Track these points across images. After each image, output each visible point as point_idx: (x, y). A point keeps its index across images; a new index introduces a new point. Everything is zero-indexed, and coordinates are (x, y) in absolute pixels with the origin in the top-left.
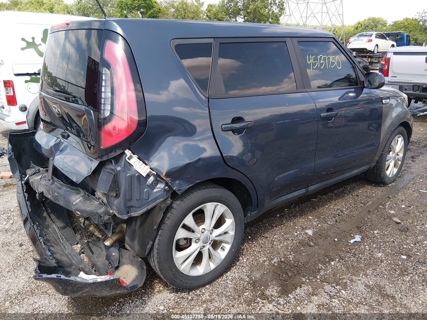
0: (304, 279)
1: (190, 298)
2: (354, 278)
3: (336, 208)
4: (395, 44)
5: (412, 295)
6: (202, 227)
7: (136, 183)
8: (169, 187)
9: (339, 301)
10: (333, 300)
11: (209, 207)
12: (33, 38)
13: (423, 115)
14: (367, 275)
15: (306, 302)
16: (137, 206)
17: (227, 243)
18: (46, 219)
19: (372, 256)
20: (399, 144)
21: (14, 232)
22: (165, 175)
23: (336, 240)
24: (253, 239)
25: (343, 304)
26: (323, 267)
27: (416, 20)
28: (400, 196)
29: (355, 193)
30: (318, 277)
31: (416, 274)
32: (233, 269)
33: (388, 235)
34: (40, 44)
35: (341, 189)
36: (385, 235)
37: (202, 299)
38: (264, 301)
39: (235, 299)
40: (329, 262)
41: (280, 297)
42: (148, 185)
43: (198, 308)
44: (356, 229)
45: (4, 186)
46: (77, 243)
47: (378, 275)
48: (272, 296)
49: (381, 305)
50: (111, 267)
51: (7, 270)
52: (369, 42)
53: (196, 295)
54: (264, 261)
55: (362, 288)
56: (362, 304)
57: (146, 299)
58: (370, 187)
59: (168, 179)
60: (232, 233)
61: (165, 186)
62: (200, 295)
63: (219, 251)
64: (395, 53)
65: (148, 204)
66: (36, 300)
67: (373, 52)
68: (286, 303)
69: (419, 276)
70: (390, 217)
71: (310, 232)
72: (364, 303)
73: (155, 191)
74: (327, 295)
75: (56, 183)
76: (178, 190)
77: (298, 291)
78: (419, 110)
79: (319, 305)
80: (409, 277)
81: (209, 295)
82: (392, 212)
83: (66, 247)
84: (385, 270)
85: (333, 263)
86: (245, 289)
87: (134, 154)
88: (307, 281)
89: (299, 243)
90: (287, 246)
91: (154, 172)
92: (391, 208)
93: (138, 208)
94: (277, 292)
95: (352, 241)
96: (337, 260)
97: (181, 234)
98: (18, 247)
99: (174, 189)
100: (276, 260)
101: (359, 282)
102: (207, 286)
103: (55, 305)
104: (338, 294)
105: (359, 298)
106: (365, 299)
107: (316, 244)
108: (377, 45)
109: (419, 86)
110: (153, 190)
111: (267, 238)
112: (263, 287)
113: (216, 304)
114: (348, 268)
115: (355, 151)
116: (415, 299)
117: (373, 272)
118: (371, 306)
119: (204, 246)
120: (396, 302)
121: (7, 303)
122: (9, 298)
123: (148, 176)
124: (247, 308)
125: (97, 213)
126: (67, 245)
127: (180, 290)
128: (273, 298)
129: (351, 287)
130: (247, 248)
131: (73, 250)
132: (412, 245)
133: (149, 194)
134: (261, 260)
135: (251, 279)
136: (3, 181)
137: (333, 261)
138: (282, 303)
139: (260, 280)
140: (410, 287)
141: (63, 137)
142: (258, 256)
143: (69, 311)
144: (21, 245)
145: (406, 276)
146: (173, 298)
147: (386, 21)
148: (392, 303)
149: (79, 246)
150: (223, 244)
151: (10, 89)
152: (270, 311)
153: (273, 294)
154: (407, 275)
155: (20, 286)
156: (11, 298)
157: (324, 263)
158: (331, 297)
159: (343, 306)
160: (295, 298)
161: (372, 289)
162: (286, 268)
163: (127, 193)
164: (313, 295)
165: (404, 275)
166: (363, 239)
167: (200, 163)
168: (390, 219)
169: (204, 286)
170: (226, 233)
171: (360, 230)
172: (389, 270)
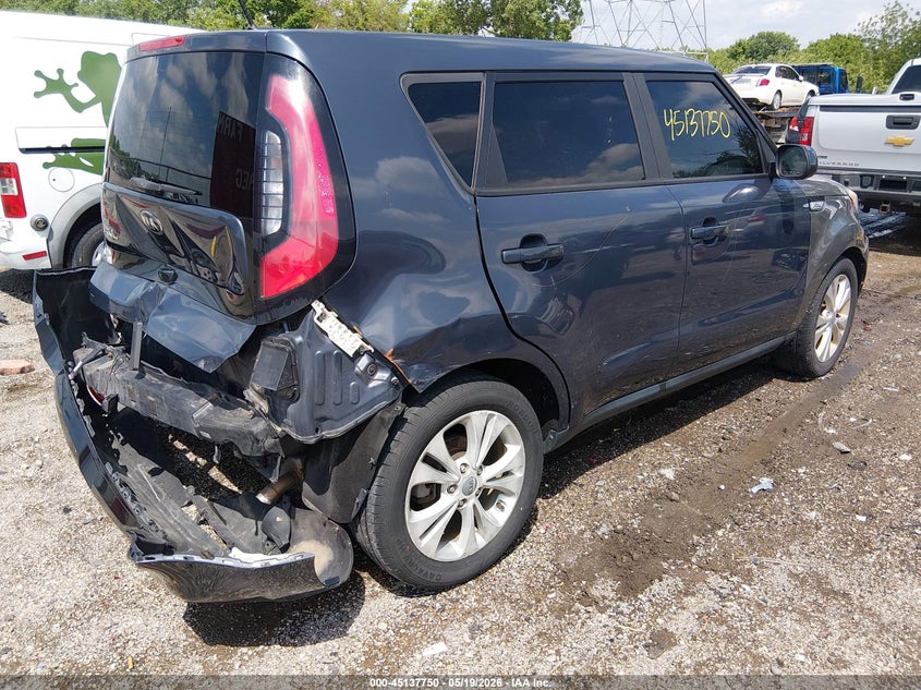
0: (665, 565)
1: (438, 606)
2: (764, 559)
3: (717, 425)
4: (816, 89)
5: (882, 589)
6: (463, 459)
7: (333, 368)
8: (400, 377)
9: (740, 604)
10: (728, 604)
11: (475, 420)
12: (60, 72)
13: (880, 237)
14: (791, 555)
15: (675, 608)
16: (336, 417)
17: (509, 494)
18: (118, 454)
19: (797, 518)
20: (841, 293)
21: (47, 484)
22: (393, 354)
23: (723, 487)
24: (553, 488)
25: (747, 610)
26: (701, 540)
27: (857, 38)
28: (845, 399)
29: (753, 395)
30: (694, 560)
31: (887, 550)
32: (520, 547)
33: (826, 475)
34: (76, 85)
35: (724, 388)
36: (820, 476)
37: (463, 608)
38: (590, 609)
39: (530, 606)
40: (712, 531)
41: (620, 599)
42: (357, 374)
43: (457, 626)
44: (762, 466)
45: (11, 390)
46: (190, 503)
47: (813, 553)
48: (604, 598)
49: (824, 611)
50: (271, 546)
51: (45, 560)
52: (761, 84)
53: (451, 600)
54: (582, 532)
55: (783, 579)
56: (786, 610)
57: (349, 609)
58: (782, 382)
59: (398, 361)
60: (519, 474)
61: (391, 376)
62: (458, 600)
63: (493, 510)
64: (824, 108)
65: (357, 412)
66: (116, 621)
67: (770, 107)
68: (634, 612)
69: (893, 554)
70: (827, 442)
71: (669, 473)
72: (790, 608)
73: (371, 385)
74: (715, 593)
75: (147, 376)
76: (418, 384)
77: (656, 586)
78: (871, 226)
79: (701, 615)
80: (874, 557)
81: (476, 600)
82: (831, 431)
83: (170, 510)
84: (826, 543)
85: (720, 533)
86: (548, 586)
87: (329, 310)
88: (673, 568)
89: (650, 494)
90: (626, 501)
91: (369, 347)
92: (828, 424)
93: (336, 421)
94: (613, 590)
95: (755, 490)
96: (729, 526)
97: (422, 474)
98: (61, 515)
99: (410, 381)
100: (604, 529)
101: (776, 567)
102: (470, 582)
103: (158, 629)
104: (736, 593)
105: (779, 599)
106: (791, 599)
107: (683, 496)
108: (779, 92)
109: (872, 176)
110: (367, 384)
111: (581, 485)
112: (584, 582)
113: (492, 617)
114: (750, 542)
115: (744, 312)
116: (889, 597)
117: (802, 549)
118: (803, 613)
119: (464, 501)
120: (852, 604)
121: (56, 628)
122: (58, 617)
123: (358, 354)
124: (557, 622)
125: (251, 433)
126: (172, 506)
127: (415, 590)
128: (606, 601)
129: (762, 577)
130: (544, 508)
131: (185, 516)
132: (875, 495)
133: (359, 391)
134: (575, 530)
135: (558, 566)
136: (6, 379)
137: (720, 528)
138: (626, 611)
139: (578, 569)
140: (877, 575)
141: (165, 278)
142: (568, 523)
143: (190, 640)
144: (67, 510)
145: (868, 555)
146: (404, 607)
147: (794, 40)
148: (844, 606)
149: (193, 508)
150: (501, 497)
151: (11, 182)
152: (605, 626)
153: (606, 595)
154: (870, 552)
155: (78, 593)
156: (61, 616)
157: (703, 533)
158: (723, 598)
159: (749, 615)
160: (650, 601)
161: (803, 582)
162: (628, 544)
163: (316, 391)
164: (686, 595)
165: (864, 553)
166: (776, 484)
167: (462, 327)
168: (829, 445)
169: (464, 582)
170: (506, 474)
171: (768, 466)
172: (834, 545)
